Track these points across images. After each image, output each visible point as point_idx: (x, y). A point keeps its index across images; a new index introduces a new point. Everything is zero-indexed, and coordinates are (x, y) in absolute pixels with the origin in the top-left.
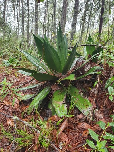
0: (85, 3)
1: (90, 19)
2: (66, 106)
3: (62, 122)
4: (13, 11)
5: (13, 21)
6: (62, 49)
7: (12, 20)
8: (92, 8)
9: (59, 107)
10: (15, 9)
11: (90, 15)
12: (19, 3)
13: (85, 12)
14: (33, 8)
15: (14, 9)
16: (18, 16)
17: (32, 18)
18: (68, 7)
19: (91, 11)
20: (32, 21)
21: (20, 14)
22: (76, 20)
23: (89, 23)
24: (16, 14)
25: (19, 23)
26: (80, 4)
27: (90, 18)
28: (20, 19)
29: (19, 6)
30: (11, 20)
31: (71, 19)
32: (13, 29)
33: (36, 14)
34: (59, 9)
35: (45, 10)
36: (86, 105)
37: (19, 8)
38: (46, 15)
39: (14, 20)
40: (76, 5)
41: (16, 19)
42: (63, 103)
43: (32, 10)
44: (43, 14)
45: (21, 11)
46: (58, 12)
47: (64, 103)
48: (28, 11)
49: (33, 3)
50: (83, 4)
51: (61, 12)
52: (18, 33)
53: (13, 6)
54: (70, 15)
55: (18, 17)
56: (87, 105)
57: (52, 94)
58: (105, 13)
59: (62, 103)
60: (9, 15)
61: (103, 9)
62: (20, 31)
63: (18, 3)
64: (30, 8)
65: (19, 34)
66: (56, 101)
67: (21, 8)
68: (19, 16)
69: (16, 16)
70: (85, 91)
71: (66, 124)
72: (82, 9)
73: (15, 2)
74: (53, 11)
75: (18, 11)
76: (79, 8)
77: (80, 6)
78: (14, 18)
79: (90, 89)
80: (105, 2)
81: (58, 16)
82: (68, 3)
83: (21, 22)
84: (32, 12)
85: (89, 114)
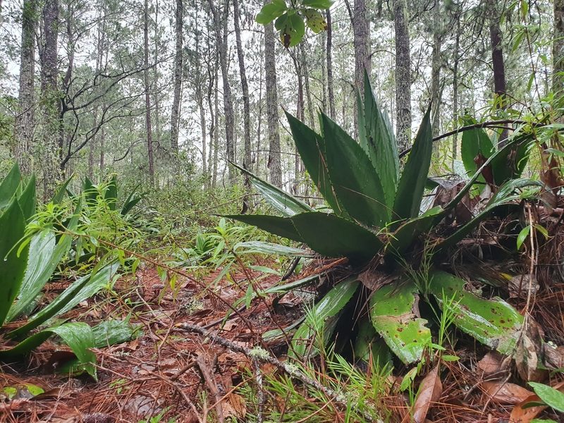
0: (431, 49)
1: (456, 93)
2: (425, 325)
3: (419, 379)
4: (199, 110)
5: (199, 138)
6: (380, 148)
7: (194, 135)
8: (457, 59)
9: (400, 330)
10: (204, 101)
11: (455, 83)
12: (217, 84)
13: (436, 73)
14: (259, 91)
15: (200, 104)
16: (213, 119)
17: (257, 121)
18: (374, 71)
19: (455, 70)
20: (259, 130)
21: (218, 114)
22: (408, 99)
23: (456, 106)
24: (208, 116)
25: (216, 142)
26: (414, 54)
27: (455, 89)
28: (220, 128)
29: (216, 91)
30: (190, 137)
31: (389, 104)
32: (199, 164)
33: (271, 103)
34: (344, 80)
35: (297, 92)
36: (502, 322)
37: (216, 97)
38: (302, 105)
39: (200, 135)
40: (402, 55)
41: (207, 131)
42: (413, 316)
43: (257, 98)
44: (290, 104)
45: (222, 105)
46: (340, 91)
47: (416, 317)
48: (245, 99)
49: (258, 75)
50: (423, 54)
51: (350, 88)
52: (216, 174)
53: (198, 96)
54: (383, 94)
55: (214, 125)
56: (505, 319)
57: (364, 300)
58: (510, 66)
59: (408, 317)
60: (185, 123)
61: (497, 56)
62: (222, 165)
63: (211, 85)
64: (250, 93)
65: (219, 178)
66: (385, 316)
67: (220, 95)
68: (216, 122)
69: (208, 123)
70: (489, 286)
71: (436, 386)
72: (421, 68)
73: (204, 81)
74: (324, 90)
75: (214, 107)
76: (413, 68)
77: (415, 62)
78: (201, 131)
79: (507, 276)
80: (501, 33)
81: (340, 104)
82: (371, 56)
83: (222, 140)
84: (256, 102)
85: (520, 342)
